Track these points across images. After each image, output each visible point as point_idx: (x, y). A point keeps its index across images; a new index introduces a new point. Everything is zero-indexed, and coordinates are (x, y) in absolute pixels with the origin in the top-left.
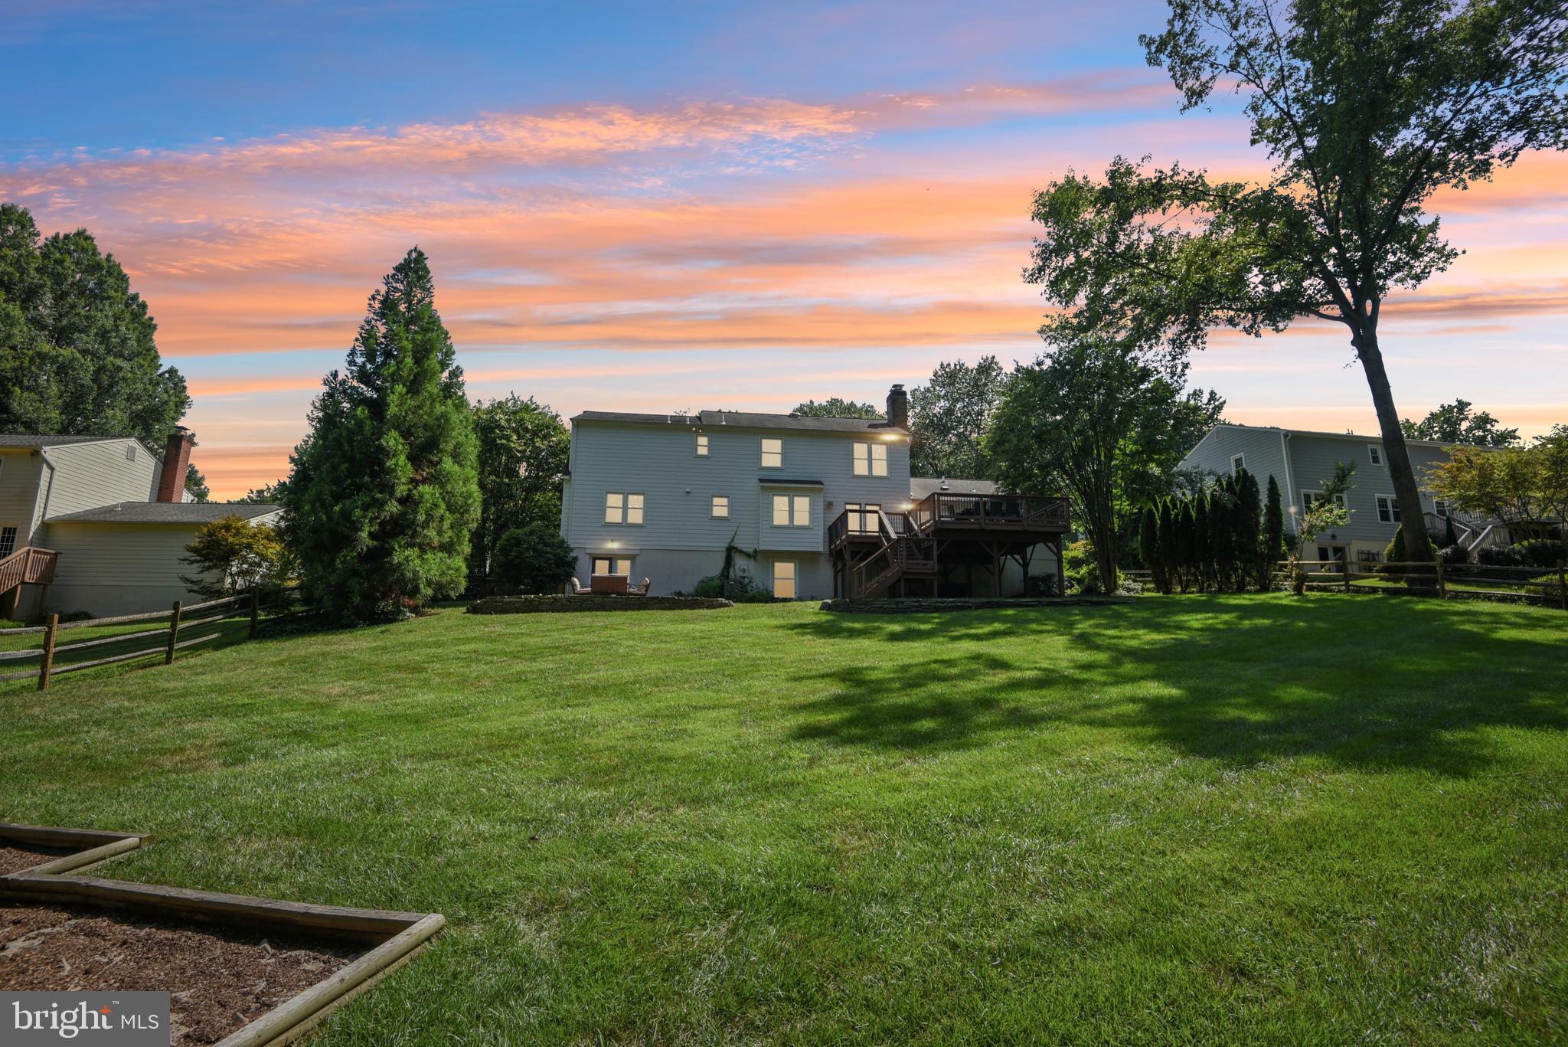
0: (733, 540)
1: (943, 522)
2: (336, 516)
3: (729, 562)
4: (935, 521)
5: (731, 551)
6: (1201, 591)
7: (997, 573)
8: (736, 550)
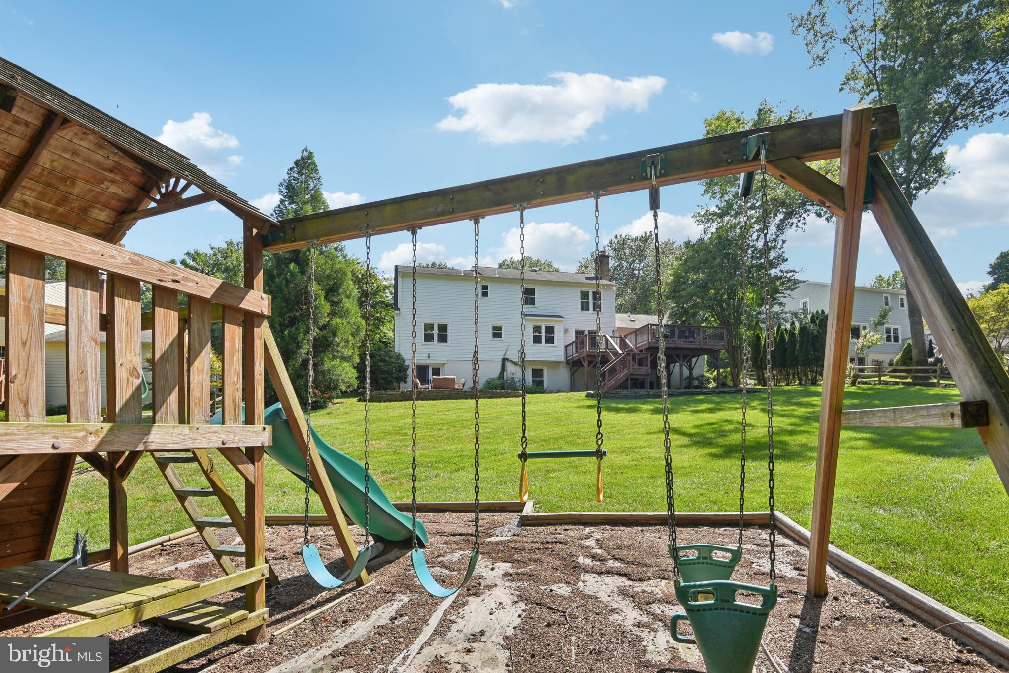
0: (505, 353)
2: (287, 338)
3: (503, 368)
4: (649, 342)
5: (504, 360)
6: (800, 384)
8: (508, 360)
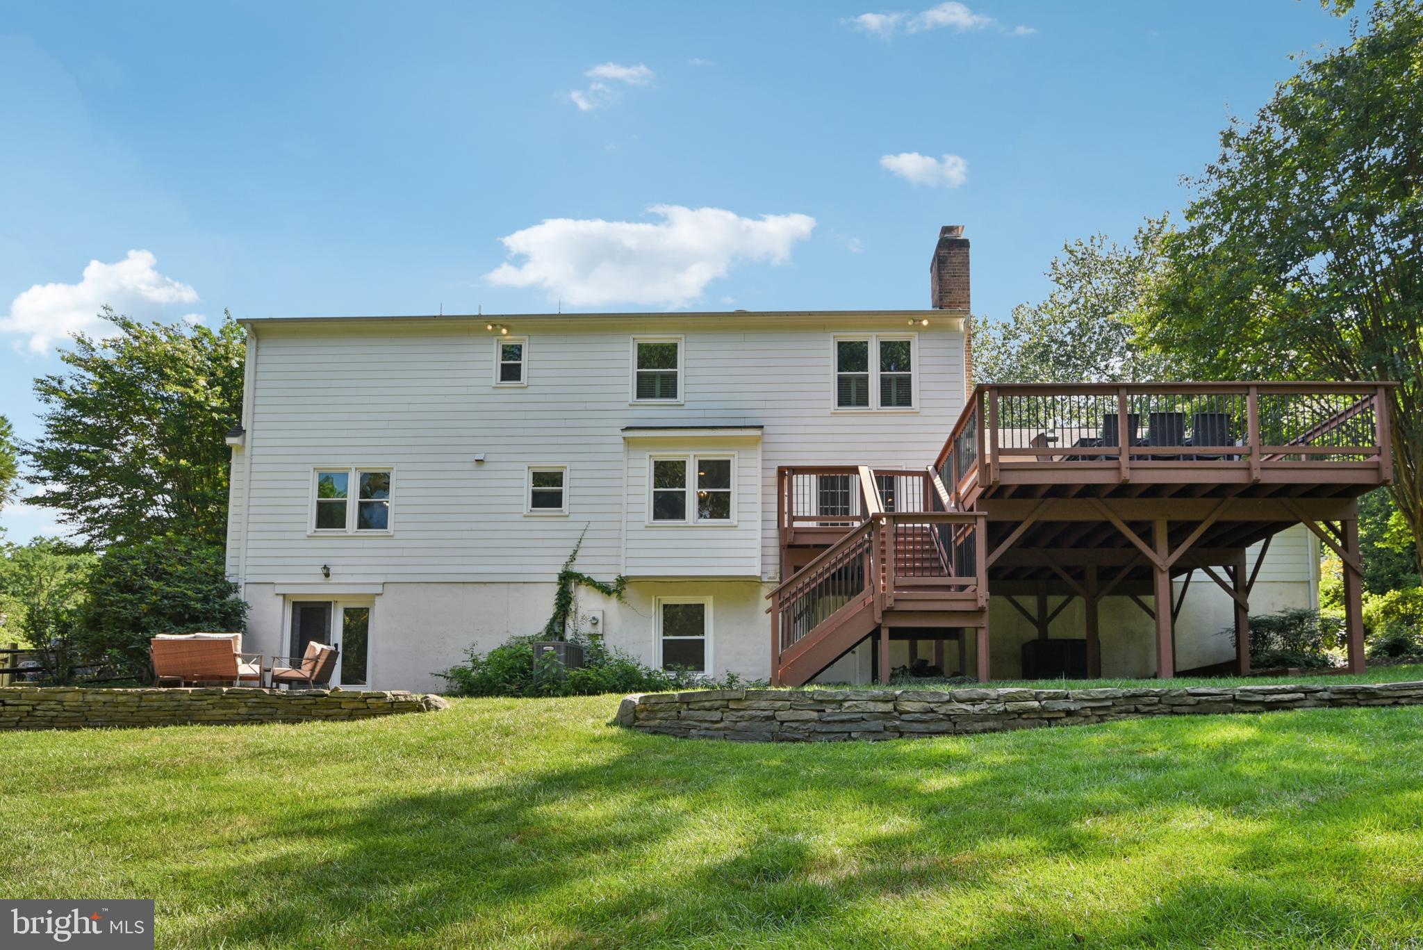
0: (573, 558)
1: (1004, 469)
3: (564, 603)
5: (567, 579)
7: (1165, 614)
8: (579, 579)
